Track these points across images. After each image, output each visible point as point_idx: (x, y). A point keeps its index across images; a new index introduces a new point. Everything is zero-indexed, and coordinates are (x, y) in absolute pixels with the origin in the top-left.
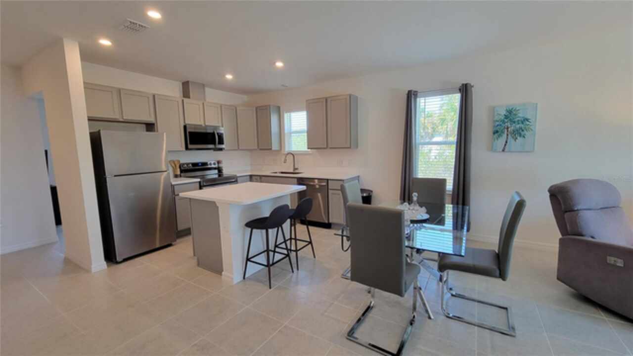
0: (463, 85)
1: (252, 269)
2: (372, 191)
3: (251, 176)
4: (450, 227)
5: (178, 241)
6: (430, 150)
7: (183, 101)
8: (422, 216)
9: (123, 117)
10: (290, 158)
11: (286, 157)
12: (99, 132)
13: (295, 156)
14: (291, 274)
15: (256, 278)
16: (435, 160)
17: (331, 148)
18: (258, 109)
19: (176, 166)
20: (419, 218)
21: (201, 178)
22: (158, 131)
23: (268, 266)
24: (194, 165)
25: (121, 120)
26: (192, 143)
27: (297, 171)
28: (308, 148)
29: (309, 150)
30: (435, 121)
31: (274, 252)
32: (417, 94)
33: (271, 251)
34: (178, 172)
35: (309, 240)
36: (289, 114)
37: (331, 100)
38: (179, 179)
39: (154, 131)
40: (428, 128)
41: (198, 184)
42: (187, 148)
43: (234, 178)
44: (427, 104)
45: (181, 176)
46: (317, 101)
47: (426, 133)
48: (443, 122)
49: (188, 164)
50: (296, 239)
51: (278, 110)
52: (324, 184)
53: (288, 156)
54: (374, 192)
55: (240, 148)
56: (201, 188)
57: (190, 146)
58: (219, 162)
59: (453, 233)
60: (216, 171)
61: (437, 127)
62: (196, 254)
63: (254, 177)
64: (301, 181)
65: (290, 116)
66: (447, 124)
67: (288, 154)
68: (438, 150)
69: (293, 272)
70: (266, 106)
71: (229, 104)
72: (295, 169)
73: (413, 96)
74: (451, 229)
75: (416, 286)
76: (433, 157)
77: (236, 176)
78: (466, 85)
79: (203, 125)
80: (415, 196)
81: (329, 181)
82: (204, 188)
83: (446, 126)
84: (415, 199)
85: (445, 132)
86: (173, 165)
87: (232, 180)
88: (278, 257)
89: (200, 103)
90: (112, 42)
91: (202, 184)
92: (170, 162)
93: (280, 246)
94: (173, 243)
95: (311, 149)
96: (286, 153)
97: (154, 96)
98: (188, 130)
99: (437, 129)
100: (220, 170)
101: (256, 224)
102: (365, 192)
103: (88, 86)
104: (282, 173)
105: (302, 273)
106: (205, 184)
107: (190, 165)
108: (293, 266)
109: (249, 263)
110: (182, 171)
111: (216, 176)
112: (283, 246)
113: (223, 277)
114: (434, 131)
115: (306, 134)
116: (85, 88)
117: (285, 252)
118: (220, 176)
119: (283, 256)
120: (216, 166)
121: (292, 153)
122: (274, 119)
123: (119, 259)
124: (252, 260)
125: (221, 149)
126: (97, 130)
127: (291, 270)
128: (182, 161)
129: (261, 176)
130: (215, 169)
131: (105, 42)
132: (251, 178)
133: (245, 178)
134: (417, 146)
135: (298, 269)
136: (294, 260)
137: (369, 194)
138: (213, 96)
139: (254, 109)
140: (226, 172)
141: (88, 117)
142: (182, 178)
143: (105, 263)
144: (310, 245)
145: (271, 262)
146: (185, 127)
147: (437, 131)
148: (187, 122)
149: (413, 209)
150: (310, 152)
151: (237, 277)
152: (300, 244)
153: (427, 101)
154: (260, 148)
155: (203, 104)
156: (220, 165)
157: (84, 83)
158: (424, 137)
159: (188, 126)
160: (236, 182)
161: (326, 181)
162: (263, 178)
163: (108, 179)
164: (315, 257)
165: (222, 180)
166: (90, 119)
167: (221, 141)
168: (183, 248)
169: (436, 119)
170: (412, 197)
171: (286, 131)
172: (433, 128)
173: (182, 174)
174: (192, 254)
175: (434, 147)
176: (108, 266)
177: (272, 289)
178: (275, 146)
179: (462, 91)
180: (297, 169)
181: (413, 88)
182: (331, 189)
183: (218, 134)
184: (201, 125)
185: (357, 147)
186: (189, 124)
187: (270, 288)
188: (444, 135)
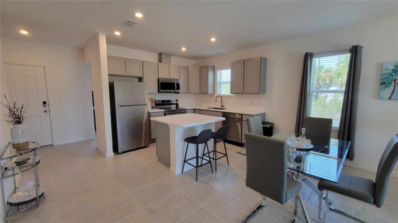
0: (353, 47)
1: (187, 167)
2: (273, 124)
3: (195, 110)
4: (336, 155)
5: (151, 145)
6: (326, 97)
7: (158, 64)
8: (308, 146)
9: (126, 74)
10: (219, 99)
11: (216, 98)
12: (113, 82)
13: (223, 98)
14: (211, 174)
15: (189, 173)
16: (330, 104)
17: (246, 93)
18: (202, 68)
19: (153, 102)
20: (305, 147)
21: (165, 109)
22: (144, 82)
23: (197, 166)
24: (163, 101)
25: (126, 76)
26: (162, 89)
27: (223, 108)
28: (231, 93)
29: (232, 94)
30: (332, 75)
31: (202, 158)
32: (313, 55)
33: (200, 157)
34: (154, 106)
35: (225, 153)
36: (220, 71)
37: (248, 62)
38: (154, 109)
39: (142, 82)
40: (326, 80)
41: (163, 113)
42: (159, 92)
43: (184, 110)
44: (320, 62)
45: (155, 108)
46: (238, 62)
47: (324, 84)
48: (339, 75)
49: (159, 101)
50: (216, 152)
51: (214, 68)
52: (240, 117)
53: (218, 98)
54: (275, 124)
55: (189, 92)
56: (165, 115)
57: (160, 91)
58: (177, 100)
59: (338, 160)
60: (175, 106)
61: (334, 79)
62: (158, 154)
63: (196, 110)
64: (225, 114)
65: (221, 72)
66: (343, 77)
67: (218, 96)
68: (333, 96)
69: (213, 173)
70: (206, 66)
71: (184, 65)
72: (222, 106)
73: (309, 56)
74: (337, 157)
75: (297, 196)
76: (329, 102)
77: (185, 109)
78: (356, 47)
79: (169, 78)
80: (304, 130)
81: (243, 116)
82: (167, 115)
83: (341, 79)
84: (303, 132)
85: (340, 83)
86: (152, 101)
87: (183, 111)
88: (204, 162)
89: (168, 65)
90: (120, 33)
91: (166, 113)
92: (150, 99)
93: (206, 155)
94: (148, 146)
95: (233, 93)
96: (217, 96)
97: (143, 62)
98: (160, 81)
99: (333, 81)
100: (177, 105)
101: (191, 140)
102: (268, 125)
103: (109, 57)
104: (214, 108)
105: (219, 174)
106: (167, 113)
107: (161, 102)
108: (213, 169)
109: (185, 163)
110: (156, 105)
111: (175, 109)
112: (207, 155)
113: (170, 170)
114: (331, 82)
115: (230, 84)
116: (108, 58)
117: (208, 159)
118: (177, 108)
119: (207, 162)
120: (175, 102)
121: (221, 96)
122: (211, 74)
123: (120, 152)
124: (187, 162)
125: (178, 93)
126: (112, 81)
127: (211, 171)
128: (156, 99)
129: (200, 110)
130: (174, 104)
131: (118, 33)
132: (195, 111)
133: (192, 110)
134: (311, 93)
135: (216, 171)
136: (214, 165)
137: (271, 126)
138: (175, 61)
139: (199, 68)
140: (181, 106)
141: (109, 74)
142: (156, 109)
143: (113, 153)
144: (226, 157)
145: (199, 164)
146: (158, 79)
147: (334, 83)
148: (160, 77)
149: (301, 140)
150: (233, 96)
151: (178, 171)
152: (219, 156)
153: (321, 60)
154: (201, 92)
155: (169, 66)
156: (178, 102)
157: (107, 56)
158: (323, 87)
159: (160, 79)
160: (186, 112)
161: (241, 115)
162: (201, 111)
163: (116, 108)
164: (228, 165)
165: (179, 111)
166: (109, 75)
167: (178, 88)
168: (152, 150)
169: (332, 74)
170: (301, 131)
171: (218, 82)
172: (330, 80)
173: (156, 107)
174: (156, 154)
175: (329, 94)
176: (114, 155)
177: (198, 182)
178: (210, 91)
179: (352, 51)
180: (223, 106)
181: (310, 51)
182: (244, 121)
183: (177, 83)
184: (167, 79)
185: (265, 93)
186: (161, 78)
187: (197, 181)
188: (339, 86)
